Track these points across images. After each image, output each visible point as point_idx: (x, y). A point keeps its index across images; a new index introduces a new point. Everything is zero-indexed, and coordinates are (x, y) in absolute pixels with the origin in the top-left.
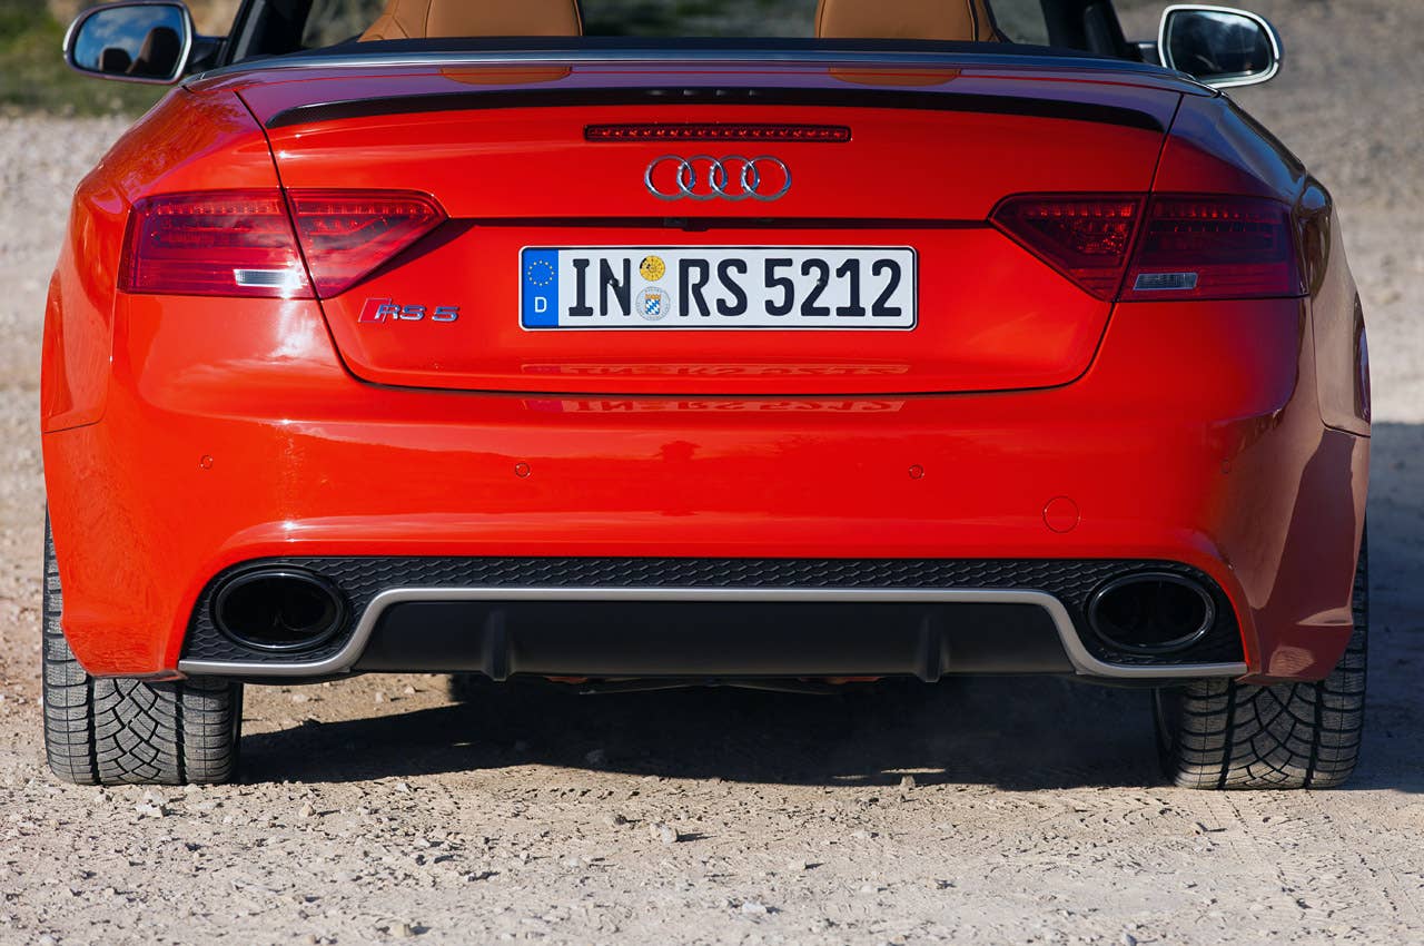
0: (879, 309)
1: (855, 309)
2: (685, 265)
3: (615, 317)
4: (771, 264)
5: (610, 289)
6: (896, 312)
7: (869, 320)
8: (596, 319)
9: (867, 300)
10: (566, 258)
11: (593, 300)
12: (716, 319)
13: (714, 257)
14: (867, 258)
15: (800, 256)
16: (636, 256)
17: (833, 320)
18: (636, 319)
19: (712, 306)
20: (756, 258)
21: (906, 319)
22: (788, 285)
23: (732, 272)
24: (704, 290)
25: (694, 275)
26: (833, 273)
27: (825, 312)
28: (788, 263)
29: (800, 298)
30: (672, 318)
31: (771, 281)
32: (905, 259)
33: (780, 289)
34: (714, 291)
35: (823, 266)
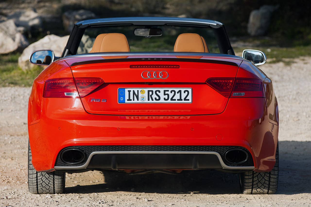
0: (185, 99)
1: (181, 99)
2: (149, 91)
3: (136, 101)
4: (165, 91)
5: (135, 96)
6: (188, 100)
7: (183, 101)
8: (132, 101)
9: (183, 98)
10: (127, 90)
11: (132, 98)
12: (155, 101)
13: (154, 90)
14: (183, 90)
15: (170, 90)
16: (140, 90)
17: (177, 101)
18: (140, 101)
19: (154, 99)
20: (162, 90)
21: (190, 101)
22: (168, 95)
23: (158, 92)
24: (152, 96)
25: (151, 93)
26: (176, 93)
27: (175, 100)
28: (168, 91)
29: (170, 97)
30: (146, 101)
31: (165, 94)
32: (190, 90)
33: (167, 96)
34: (154, 96)
35: (175, 91)
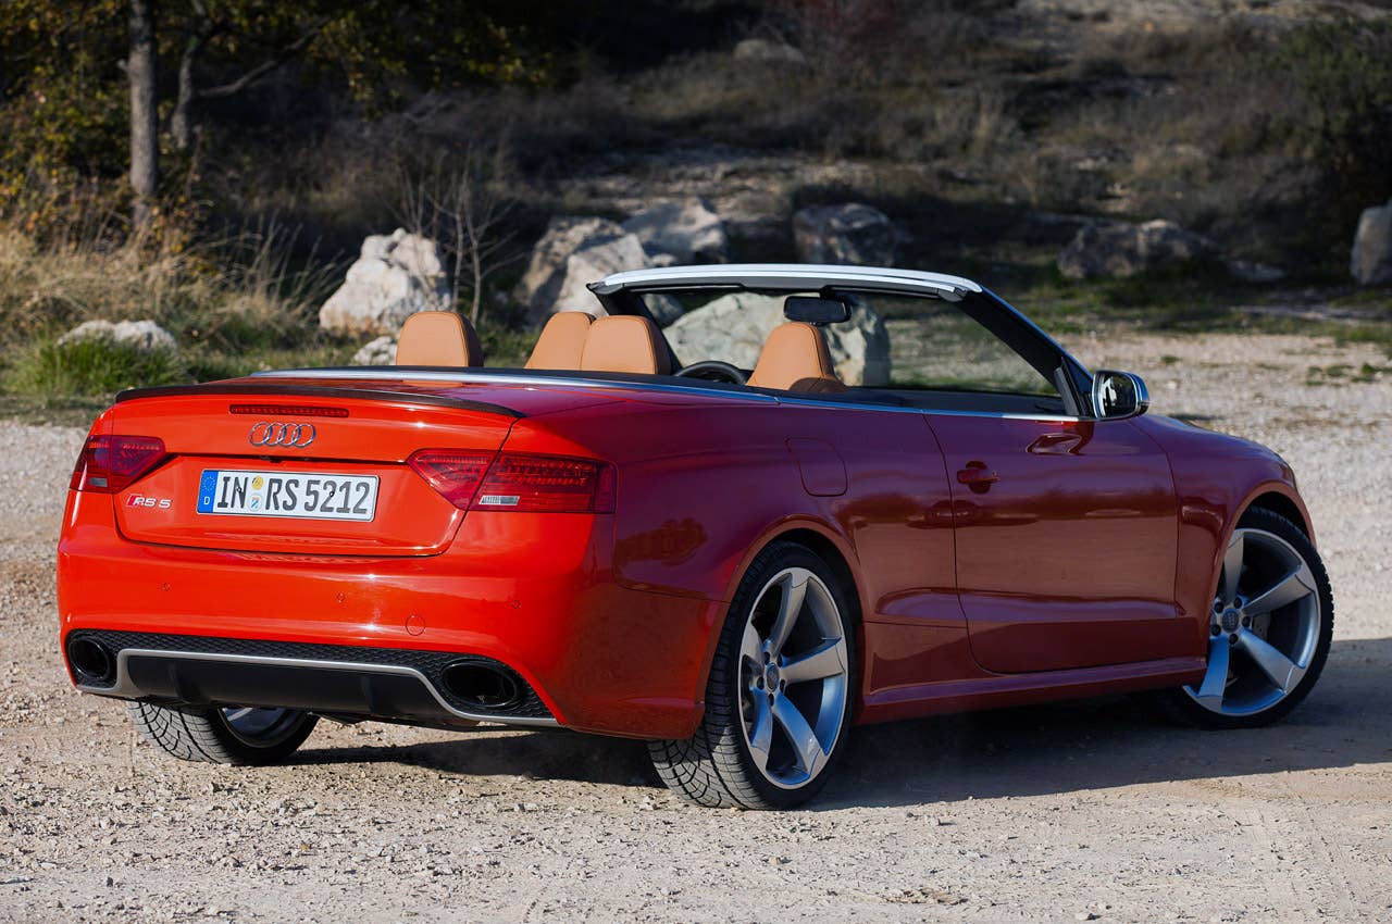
0: (357, 510)
1: (345, 509)
2: (272, 481)
3: (237, 509)
4: (310, 482)
5: (237, 493)
6: (364, 511)
7: (351, 515)
8: (228, 510)
9: (351, 505)
10: (221, 475)
11: (228, 500)
12: (282, 512)
13: (285, 477)
14: (355, 481)
15: (324, 479)
16: (252, 476)
17: (334, 515)
18: (247, 510)
19: (281, 504)
20: (303, 479)
21: (369, 516)
22: (316, 493)
23: (292, 486)
24: (278, 496)
25: (275, 486)
26: (338, 488)
27: (331, 509)
28: (317, 482)
29: (321, 502)
30: (262, 511)
31: (309, 493)
32: (372, 482)
33: (313, 497)
34: (283, 496)
35: (333, 484)
